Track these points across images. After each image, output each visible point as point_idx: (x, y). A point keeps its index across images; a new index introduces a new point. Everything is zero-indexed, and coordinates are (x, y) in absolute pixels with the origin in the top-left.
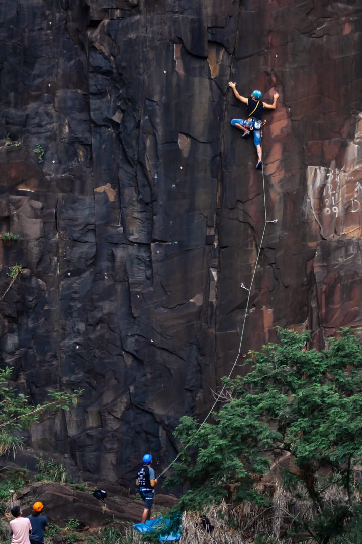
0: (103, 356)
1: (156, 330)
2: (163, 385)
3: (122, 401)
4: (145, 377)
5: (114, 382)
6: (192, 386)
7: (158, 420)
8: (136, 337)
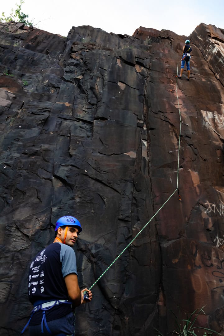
0: (30, 176)
1: (91, 166)
2: (93, 211)
3: (39, 219)
4: (74, 200)
5: (34, 200)
6: (128, 216)
7: (83, 247)
8: (70, 167)
